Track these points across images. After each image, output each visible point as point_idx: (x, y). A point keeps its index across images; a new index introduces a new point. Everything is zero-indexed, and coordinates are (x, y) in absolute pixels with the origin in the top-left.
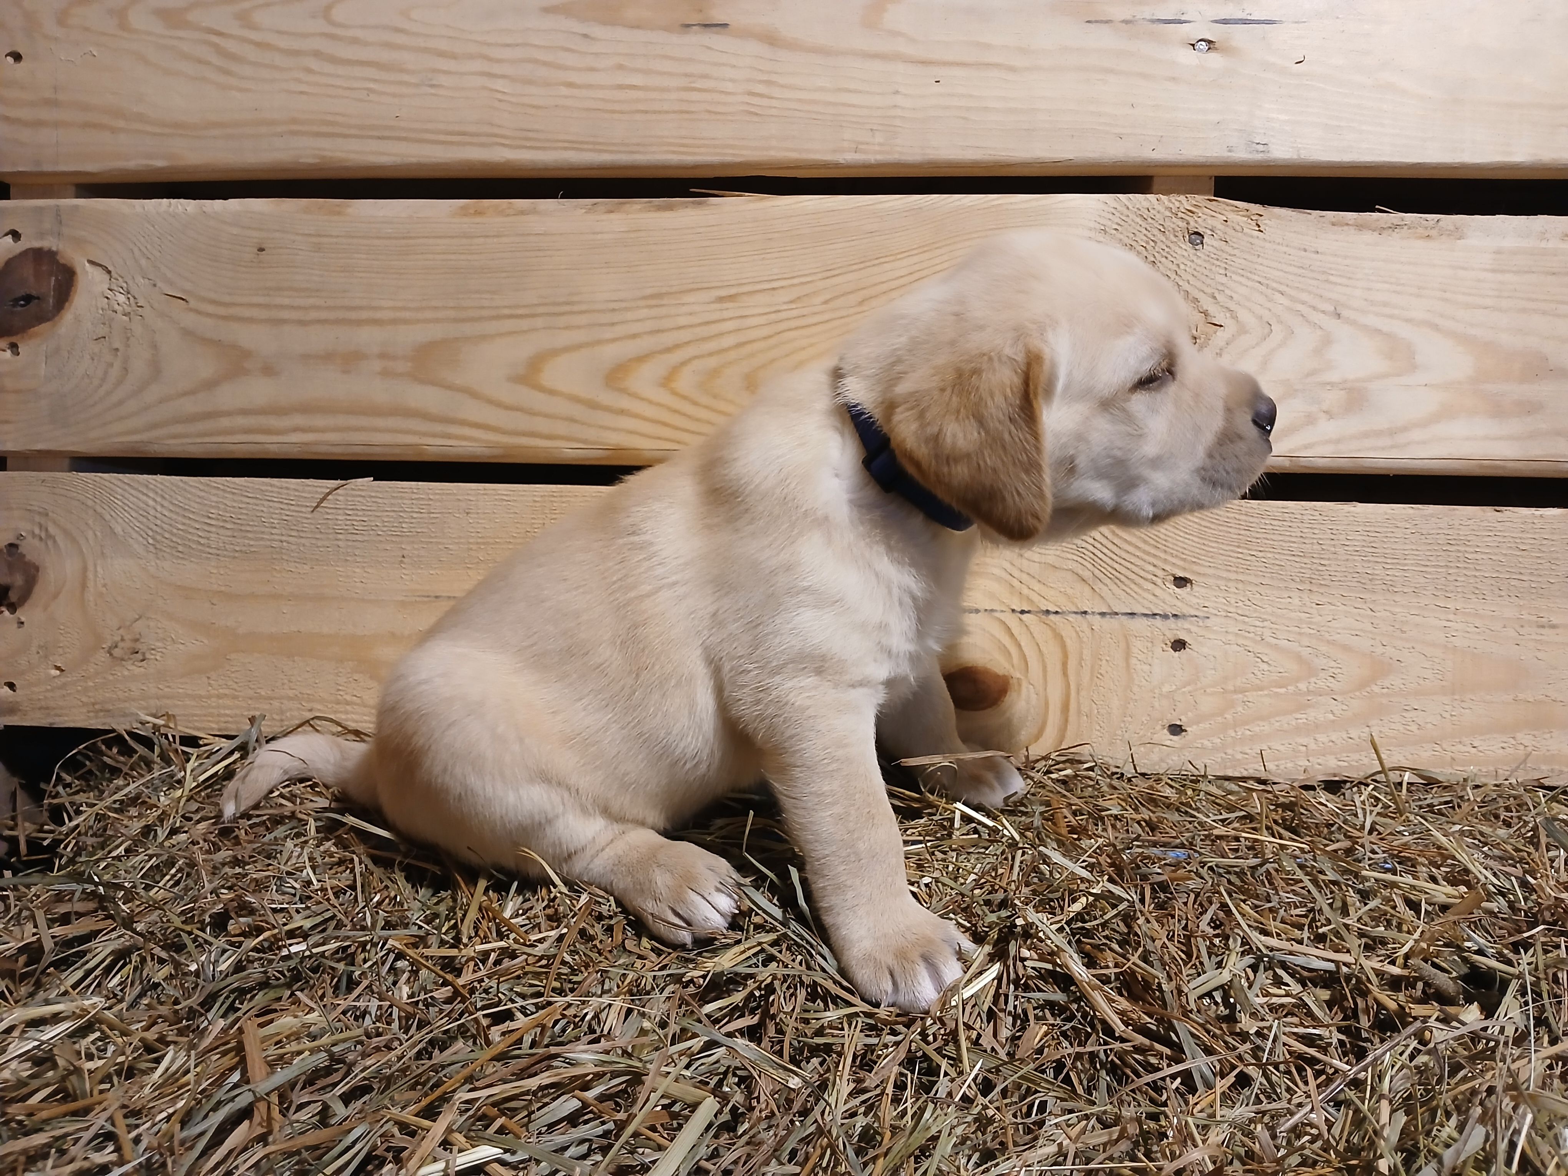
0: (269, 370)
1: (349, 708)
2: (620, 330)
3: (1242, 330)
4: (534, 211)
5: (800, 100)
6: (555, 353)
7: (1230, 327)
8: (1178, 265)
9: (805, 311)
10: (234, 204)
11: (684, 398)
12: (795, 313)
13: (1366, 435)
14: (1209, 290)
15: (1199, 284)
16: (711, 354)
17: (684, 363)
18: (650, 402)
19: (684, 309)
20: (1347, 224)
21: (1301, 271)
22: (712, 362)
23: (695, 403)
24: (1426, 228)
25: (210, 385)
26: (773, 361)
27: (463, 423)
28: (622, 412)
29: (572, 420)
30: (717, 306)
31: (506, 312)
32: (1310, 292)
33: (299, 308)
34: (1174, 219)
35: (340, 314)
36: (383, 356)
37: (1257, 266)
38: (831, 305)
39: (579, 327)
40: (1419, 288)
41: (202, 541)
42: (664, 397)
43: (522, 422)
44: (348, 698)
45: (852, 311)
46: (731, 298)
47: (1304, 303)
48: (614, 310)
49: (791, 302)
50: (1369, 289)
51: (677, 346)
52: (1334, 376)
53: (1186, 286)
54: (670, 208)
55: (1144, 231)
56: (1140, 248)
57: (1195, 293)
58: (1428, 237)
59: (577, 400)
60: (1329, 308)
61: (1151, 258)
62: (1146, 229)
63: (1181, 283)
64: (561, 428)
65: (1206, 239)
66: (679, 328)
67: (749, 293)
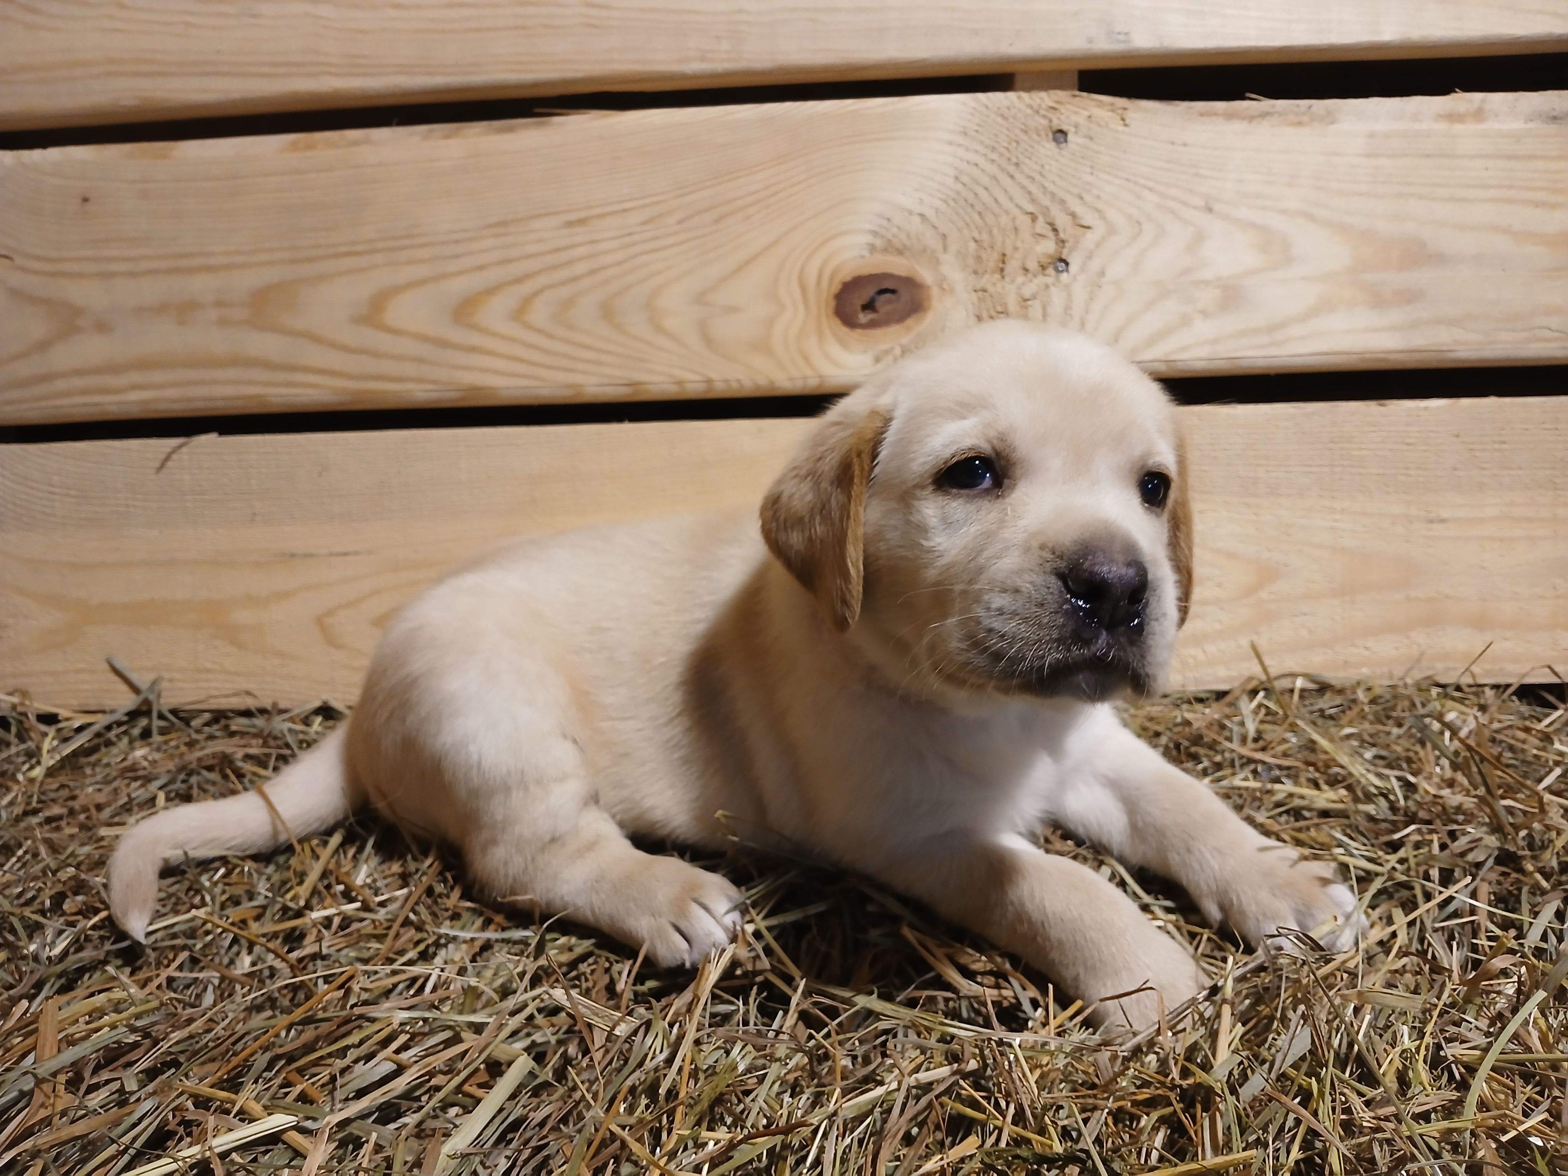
0: (102, 327)
2: (465, 263)
3: (1112, 231)
4: (367, 141)
6: (397, 290)
7: (1099, 229)
8: (1042, 166)
9: (659, 233)
10: (54, 154)
11: (539, 331)
12: (648, 235)
13: (1243, 333)
14: (1075, 191)
15: (1065, 185)
16: (563, 283)
17: (535, 294)
18: (503, 337)
19: (531, 237)
20: (1219, 114)
21: (1170, 166)
22: (565, 292)
23: (550, 336)
24: (1297, 115)
25: (43, 346)
26: (628, 287)
27: (307, 370)
28: (473, 349)
29: (420, 360)
30: (566, 232)
31: (346, 250)
32: (1180, 188)
33: (129, 259)
34: (1037, 117)
35: (173, 263)
36: (220, 304)
37: (1124, 163)
38: (687, 225)
39: (421, 261)
40: (1292, 177)
41: (47, 510)
42: (515, 331)
43: (368, 365)
44: (208, 666)
45: (708, 230)
46: (581, 222)
47: (1174, 199)
48: (455, 242)
49: (643, 223)
50: (1241, 181)
51: (527, 276)
52: (1207, 274)
53: (1051, 188)
54: (511, 130)
55: (1006, 131)
56: (1002, 150)
57: (1061, 194)
58: (1300, 124)
59: (425, 339)
60: (1200, 202)
61: (1014, 160)
62: (1008, 129)
63: (1046, 184)
64: (410, 370)
65: (1070, 137)
66: (528, 257)
67: (601, 216)
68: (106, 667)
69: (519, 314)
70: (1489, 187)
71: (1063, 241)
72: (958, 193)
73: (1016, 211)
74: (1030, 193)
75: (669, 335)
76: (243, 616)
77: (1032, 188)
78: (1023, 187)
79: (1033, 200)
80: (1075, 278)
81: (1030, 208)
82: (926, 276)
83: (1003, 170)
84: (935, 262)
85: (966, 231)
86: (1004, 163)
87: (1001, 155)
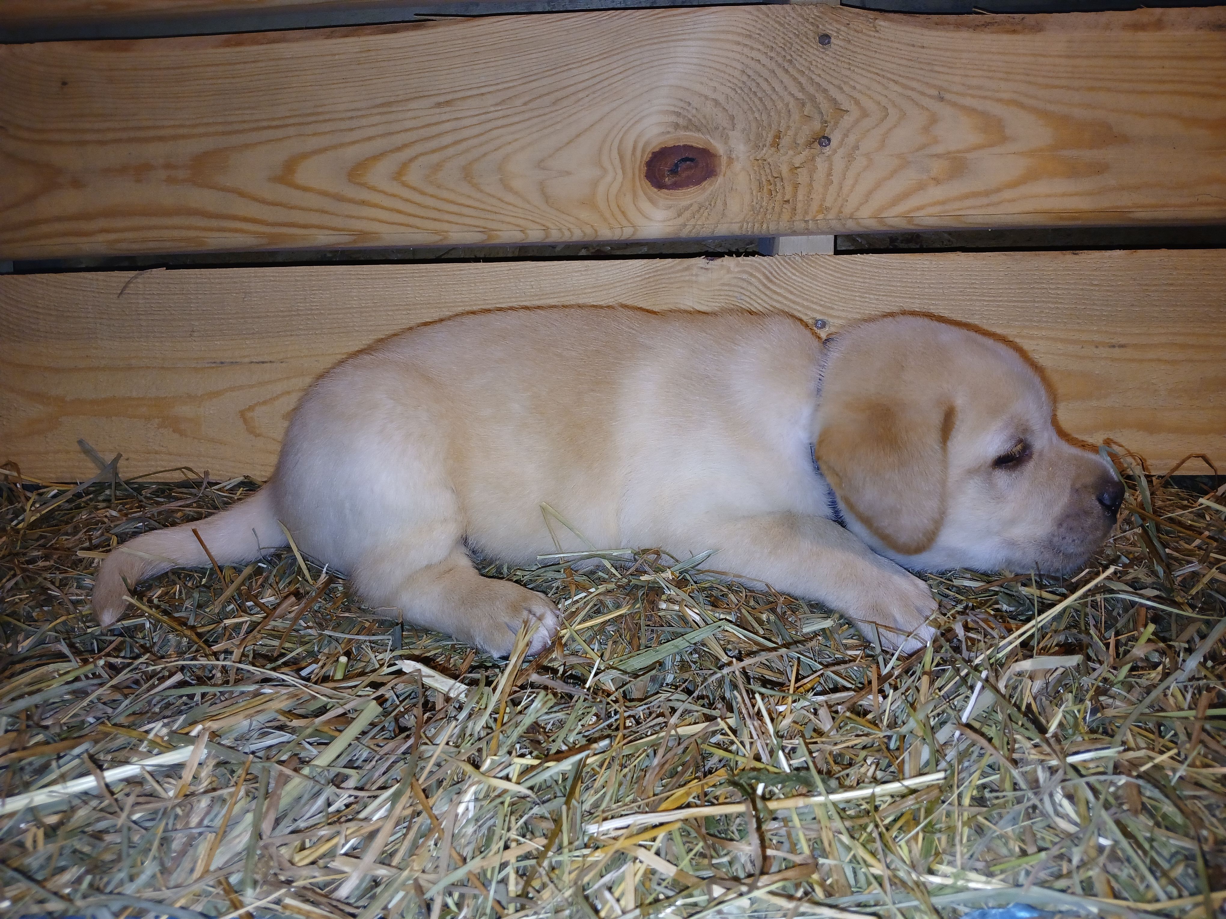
0: (77, 184)
1: (158, 456)
2: (358, 135)
3: (865, 114)
4: (284, 40)
6: (305, 155)
7: (855, 113)
8: (811, 63)
9: (509, 112)
10: (38, 48)
11: (414, 189)
12: (500, 114)
13: (966, 196)
14: (836, 82)
15: (828, 78)
16: (433, 151)
17: (412, 160)
18: (385, 193)
19: (410, 114)
20: (948, 24)
21: (910, 63)
22: (435, 158)
23: (422, 193)
24: (1012, 24)
26: (485, 155)
27: (235, 218)
28: (363, 203)
30: (438, 110)
31: (265, 124)
32: (918, 81)
33: (98, 131)
34: (807, 24)
35: (132, 134)
36: (168, 166)
37: (875, 61)
38: (531, 105)
39: (325, 133)
40: (1007, 73)
41: (33, 326)
42: (396, 188)
43: (282, 215)
44: (157, 449)
45: (547, 110)
46: (448, 103)
47: (913, 89)
48: (351, 118)
49: (497, 105)
50: (966, 76)
51: (405, 146)
52: (940, 149)
53: (817, 79)
54: (395, 31)
55: (782, 35)
56: (779, 50)
57: (824, 85)
59: (326, 194)
60: (934, 93)
61: (789, 57)
62: (784, 33)
63: (814, 77)
64: (315, 218)
65: (833, 40)
66: (406, 130)
67: (464, 98)
68: (78, 448)
69: (398, 175)
70: (1164, 82)
71: (826, 122)
72: (744, 83)
73: (788, 98)
74: (800, 83)
75: (516, 193)
76: (185, 410)
77: (803, 80)
78: (795, 79)
79: (802, 89)
80: (835, 151)
81: (800, 95)
82: (719, 147)
83: (779, 65)
84: (726, 139)
85: (749, 113)
86: (780, 60)
87: (778, 53)
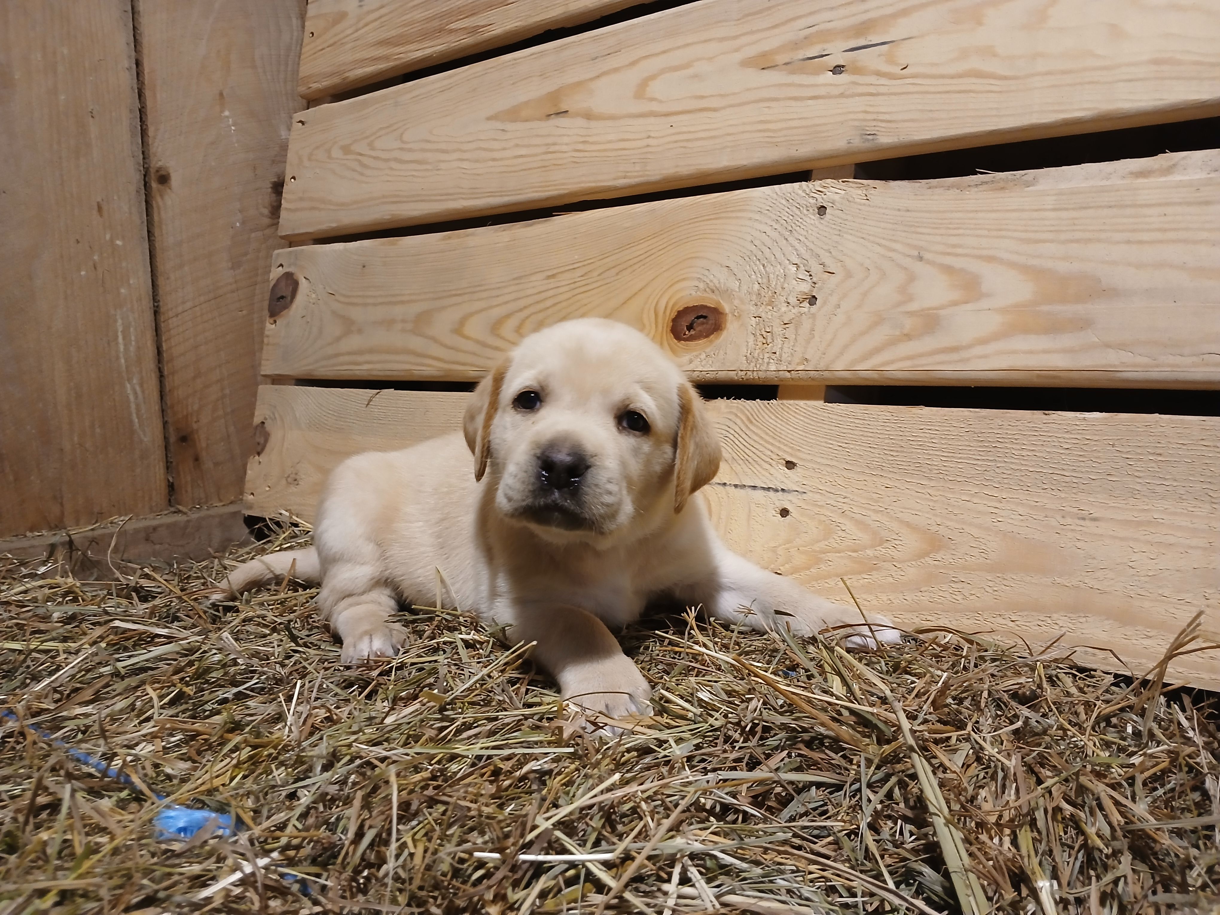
0: (360, 331)
2: (501, 300)
4: (473, 234)
5: (599, 151)
6: (471, 314)
7: (840, 274)
8: (808, 232)
10: (358, 243)
12: (582, 283)
13: (936, 352)
14: (828, 247)
15: (820, 244)
16: (540, 311)
17: (527, 318)
19: (531, 285)
20: (942, 187)
21: (894, 226)
22: (540, 316)
27: (429, 357)
28: (496, 348)
29: (474, 354)
30: (546, 281)
31: (454, 292)
32: (899, 242)
33: (374, 297)
34: (808, 198)
35: (389, 299)
36: (404, 321)
37: (861, 226)
39: (482, 299)
42: (515, 338)
43: (454, 356)
46: (553, 276)
47: (895, 251)
48: (499, 288)
49: (581, 276)
50: (944, 235)
51: (525, 307)
52: (914, 306)
53: (813, 246)
54: (531, 225)
55: (786, 209)
56: (783, 222)
57: (817, 250)
58: (1003, 188)
59: (478, 342)
60: (916, 253)
61: (789, 228)
62: (788, 208)
63: (809, 244)
65: (829, 210)
66: (527, 296)
67: (562, 272)
69: (518, 329)
71: (815, 283)
72: (752, 252)
73: (786, 264)
74: (797, 250)
77: (798, 247)
78: (793, 247)
79: (799, 255)
80: (820, 309)
81: (795, 261)
82: (726, 308)
83: (781, 235)
84: (732, 298)
85: (753, 277)
86: (782, 231)
87: (782, 226)
